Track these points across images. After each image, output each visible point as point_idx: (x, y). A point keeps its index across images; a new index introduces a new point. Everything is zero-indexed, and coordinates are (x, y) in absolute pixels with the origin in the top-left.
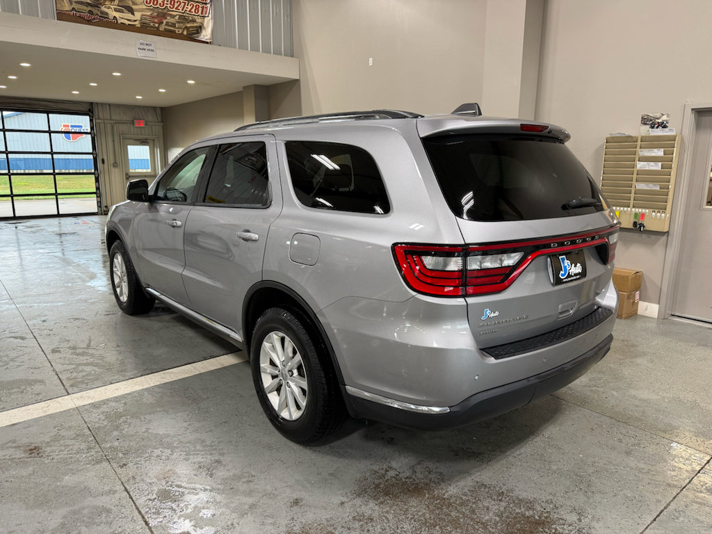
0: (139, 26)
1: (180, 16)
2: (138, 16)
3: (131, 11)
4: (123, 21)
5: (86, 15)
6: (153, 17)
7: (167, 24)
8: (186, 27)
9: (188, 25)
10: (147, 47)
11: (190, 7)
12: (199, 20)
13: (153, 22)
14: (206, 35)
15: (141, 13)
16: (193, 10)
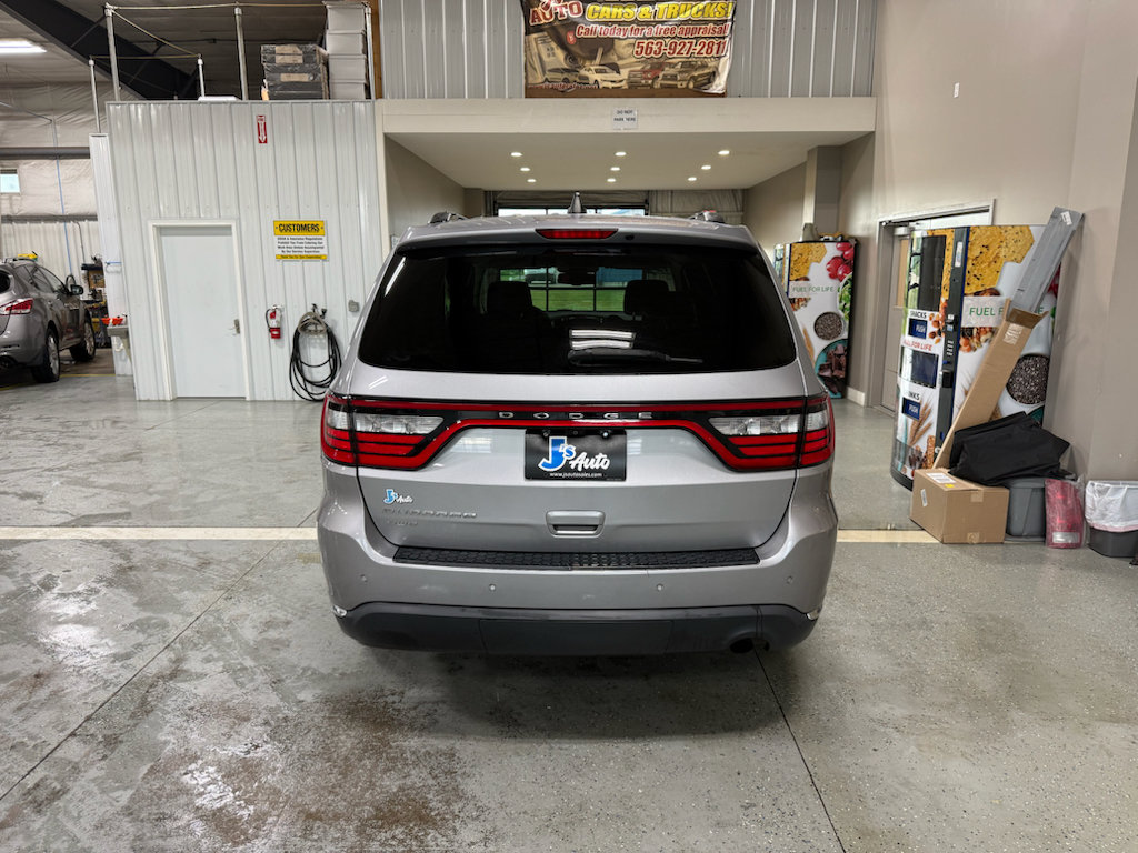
0: (626, 87)
1: (683, 63)
2: (625, 73)
3: (616, 69)
4: (605, 84)
5: (560, 85)
6: (645, 72)
7: (665, 77)
8: (693, 77)
9: (696, 74)
10: (624, 116)
11: (698, 48)
12: (712, 64)
13: (645, 78)
14: (719, 85)
15: (629, 69)
16: (704, 51)
